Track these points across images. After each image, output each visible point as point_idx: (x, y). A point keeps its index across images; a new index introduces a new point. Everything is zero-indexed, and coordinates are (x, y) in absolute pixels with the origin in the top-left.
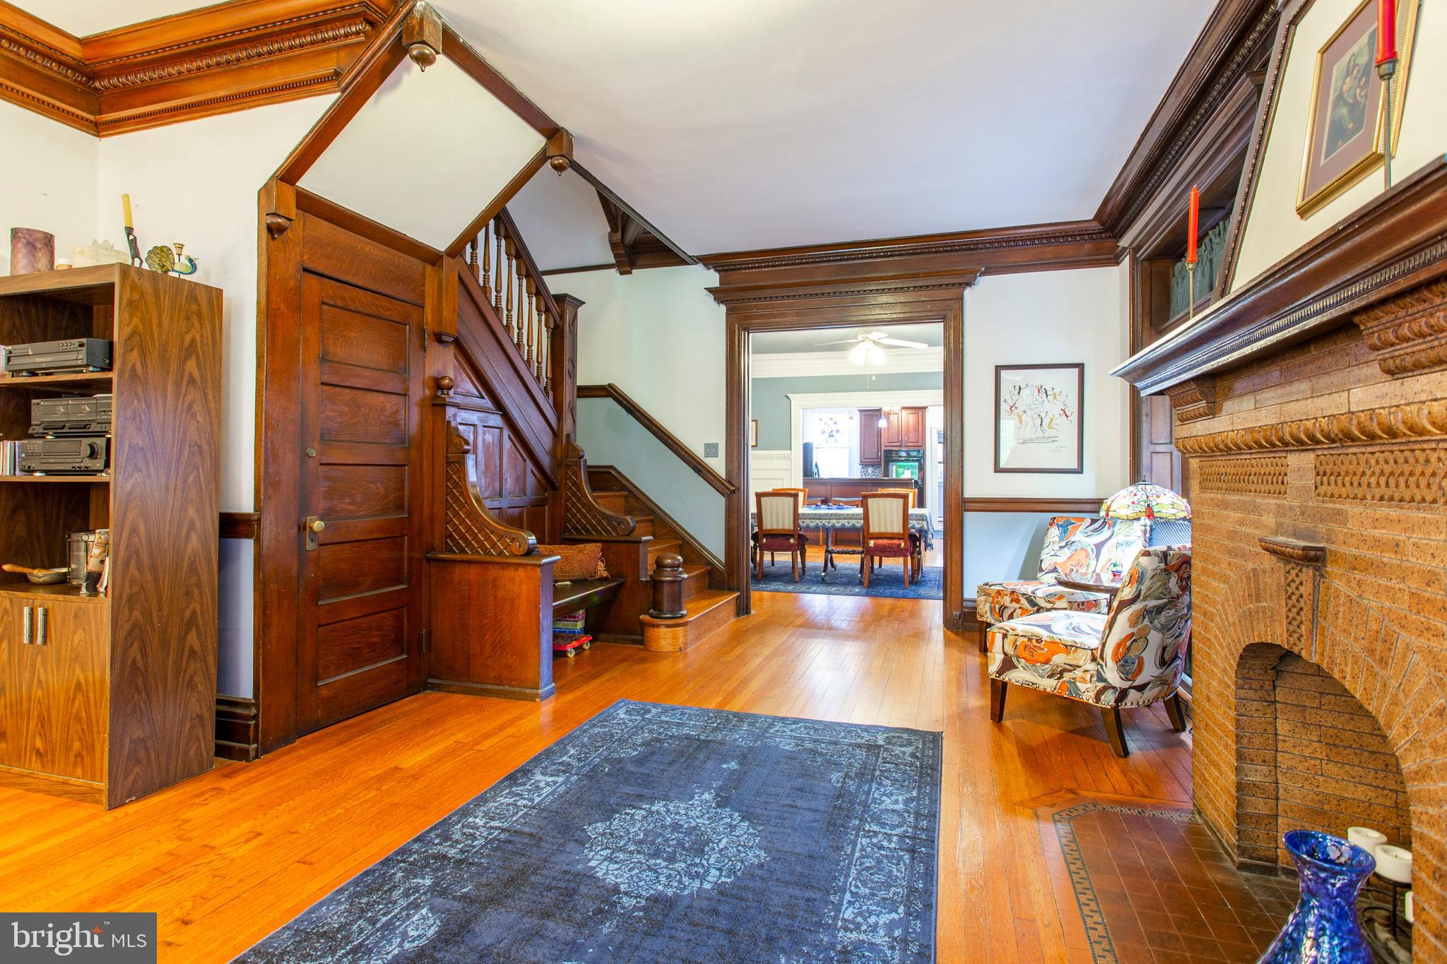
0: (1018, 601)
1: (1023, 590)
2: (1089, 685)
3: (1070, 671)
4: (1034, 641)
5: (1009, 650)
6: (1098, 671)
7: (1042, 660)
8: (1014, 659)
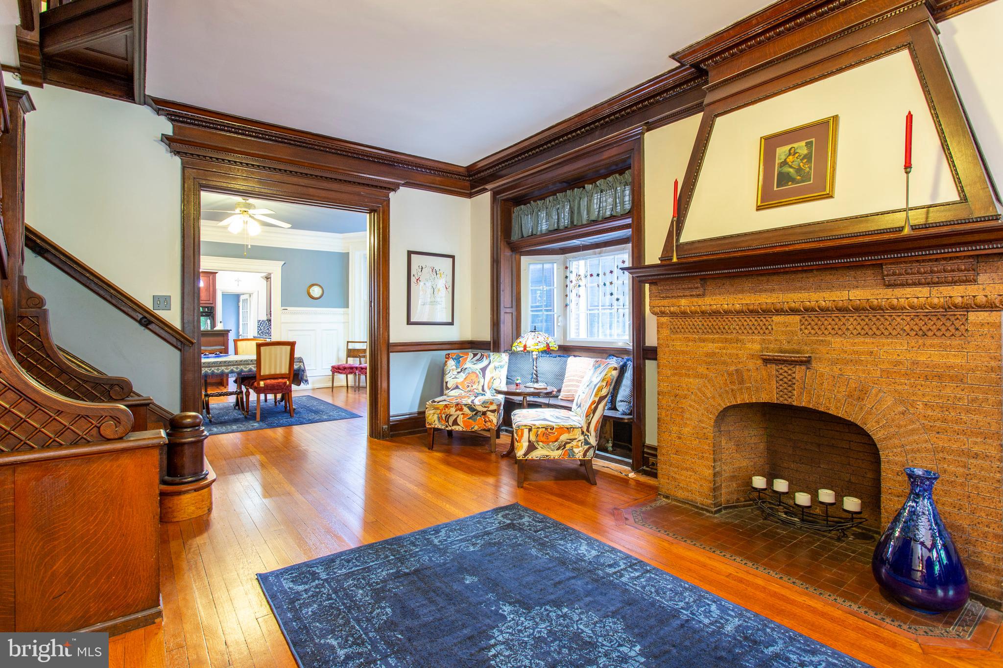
0: (461, 410)
1: (464, 402)
2: (581, 449)
3: (569, 443)
4: (549, 430)
5: (533, 438)
6: (585, 439)
7: (553, 440)
8: (535, 444)
